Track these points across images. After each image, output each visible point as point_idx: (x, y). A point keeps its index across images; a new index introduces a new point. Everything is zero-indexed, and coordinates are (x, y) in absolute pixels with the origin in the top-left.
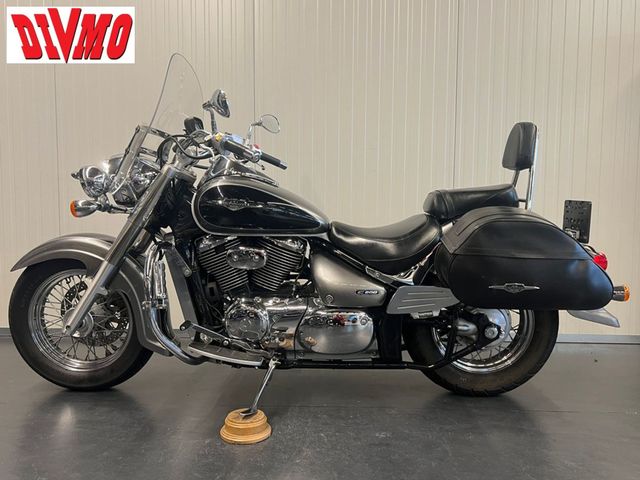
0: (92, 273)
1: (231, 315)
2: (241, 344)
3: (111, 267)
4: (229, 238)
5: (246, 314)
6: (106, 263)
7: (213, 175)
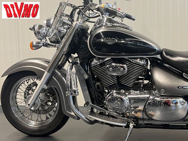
0: (40, 78)
1: (109, 99)
2: (115, 114)
3: (49, 75)
4: (107, 59)
5: (116, 98)
6: (46, 72)
7: (98, 26)
